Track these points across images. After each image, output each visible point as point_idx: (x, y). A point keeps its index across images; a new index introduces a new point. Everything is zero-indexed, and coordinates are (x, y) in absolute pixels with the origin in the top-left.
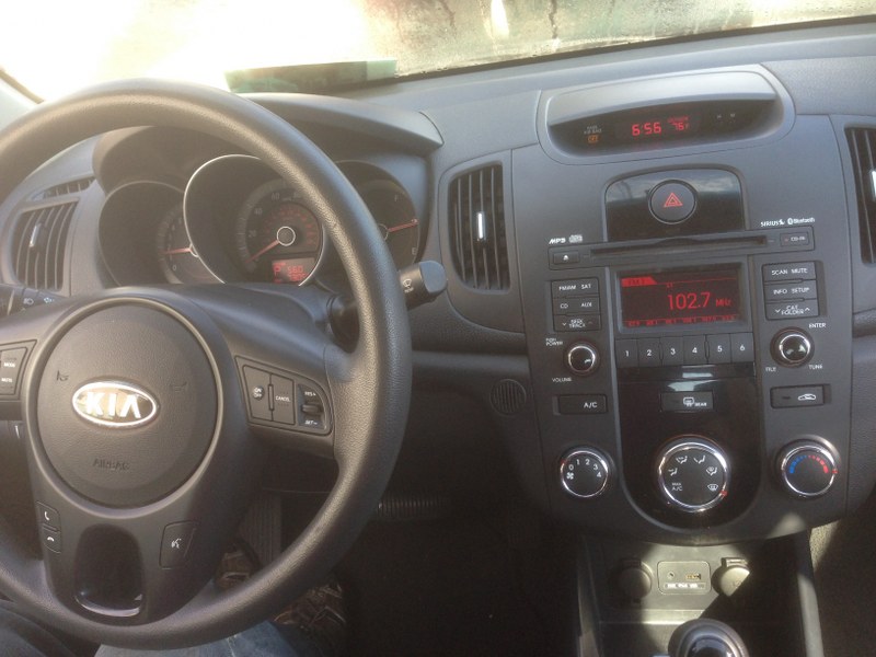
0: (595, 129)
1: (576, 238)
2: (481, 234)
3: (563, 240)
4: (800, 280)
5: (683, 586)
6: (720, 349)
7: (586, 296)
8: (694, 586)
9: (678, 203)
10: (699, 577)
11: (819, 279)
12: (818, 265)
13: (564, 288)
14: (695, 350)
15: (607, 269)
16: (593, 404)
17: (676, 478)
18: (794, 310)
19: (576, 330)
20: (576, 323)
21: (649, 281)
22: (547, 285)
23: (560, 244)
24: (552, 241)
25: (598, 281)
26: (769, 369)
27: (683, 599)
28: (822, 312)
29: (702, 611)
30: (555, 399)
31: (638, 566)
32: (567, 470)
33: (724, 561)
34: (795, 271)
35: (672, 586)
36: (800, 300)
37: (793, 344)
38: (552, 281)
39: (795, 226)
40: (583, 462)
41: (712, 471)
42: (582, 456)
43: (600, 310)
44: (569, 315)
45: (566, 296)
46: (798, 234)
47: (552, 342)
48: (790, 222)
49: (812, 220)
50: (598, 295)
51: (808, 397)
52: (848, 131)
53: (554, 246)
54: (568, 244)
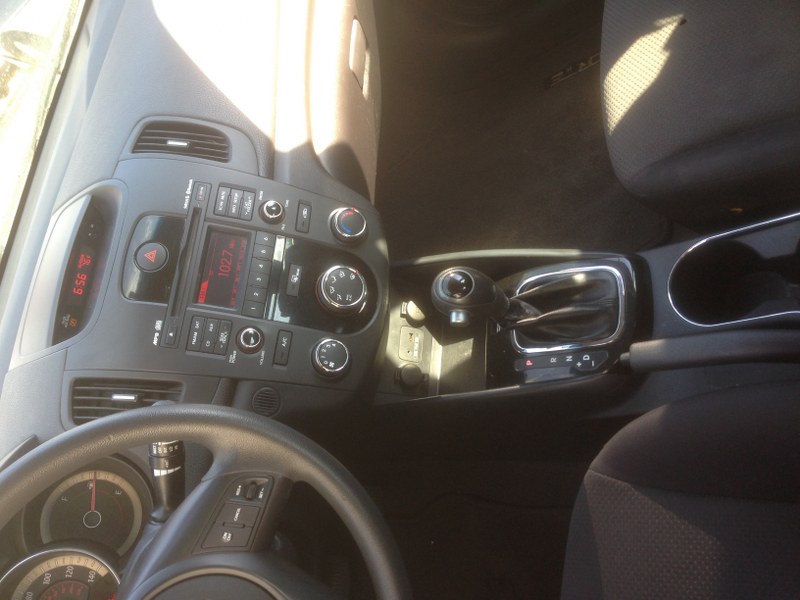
0: (66, 319)
1: (158, 325)
2: (133, 398)
3: (157, 335)
4: (229, 197)
5: (416, 346)
6: (263, 252)
7: (204, 327)
8: (417, 340)
9: (154, 253)
10: (411, 335)
11: (232, 187)
12: (222, 185)
13: (195, 340)
14: (261, 266)
15: (188, 309)
16: (284, 340)
17: (344, 297)
18: (248, 205)
19: (228, 339)
20: (223, 338)
21: (205, 285)
22: (188, 353)
23: (159, 338)
24: (155, 342)
25: (194, 316)
26: (283, 228)
27: (425, 349)
28: (254, 191)
29: (434, 339)
30: (276, 367)
31: (400, 371)
32: (327, 366)
33: (402, 316)
34: (223, 198)
35: (416, 353)
36: (242, 200)
38: (186, 349)
39: (192, 190)
40: (324, 354)
41: (342, 274)
42: (320, 353)
43: (219, 319)
44: (216, 341)
45: (201, 340)
46: (198, 190)
47: (233, 358)
48: (189, 192)
49: (191, 181)
50: (206, 319)
51: (305, 212)
53: (159, 342)
54: (161, 332)
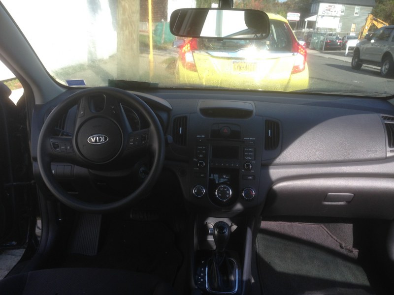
1: (203, 136)
2: (181, 132)
4: (251, 152)
6: (232, 165)
7: (204, 150)
9: (227, 131)
11: (255, 152)
12: (255, 149)
13: (199, 147)
14: (227, 165)
15: (209, 144)
16: (203, 175)
18: (249, 158)
20: (201, 156)
23: (199, 137)
24: (197, 136)
25: (207, 147)
26: (242, 170)
28: (255, 159)
30: (194, 173)
32: (195, 190)
34: (250, 150)
36: (250, 156)
37: (248, 166)
38: (196, 145)
39: (251, 140)
41: (228, 192)
42: (199, 187)
43: (207, 153)
44: (200, 154)
45: (199, 149)
46: (252, 142)
47: (195, 160)
49: (255, 139)
50: (207, 150)
51: (250, 178)
52: (266, 121)
54: (201, 137)
